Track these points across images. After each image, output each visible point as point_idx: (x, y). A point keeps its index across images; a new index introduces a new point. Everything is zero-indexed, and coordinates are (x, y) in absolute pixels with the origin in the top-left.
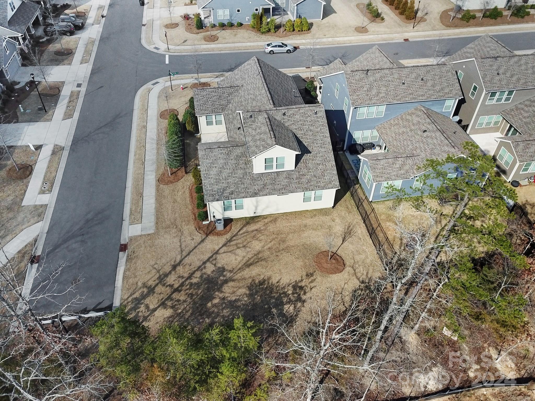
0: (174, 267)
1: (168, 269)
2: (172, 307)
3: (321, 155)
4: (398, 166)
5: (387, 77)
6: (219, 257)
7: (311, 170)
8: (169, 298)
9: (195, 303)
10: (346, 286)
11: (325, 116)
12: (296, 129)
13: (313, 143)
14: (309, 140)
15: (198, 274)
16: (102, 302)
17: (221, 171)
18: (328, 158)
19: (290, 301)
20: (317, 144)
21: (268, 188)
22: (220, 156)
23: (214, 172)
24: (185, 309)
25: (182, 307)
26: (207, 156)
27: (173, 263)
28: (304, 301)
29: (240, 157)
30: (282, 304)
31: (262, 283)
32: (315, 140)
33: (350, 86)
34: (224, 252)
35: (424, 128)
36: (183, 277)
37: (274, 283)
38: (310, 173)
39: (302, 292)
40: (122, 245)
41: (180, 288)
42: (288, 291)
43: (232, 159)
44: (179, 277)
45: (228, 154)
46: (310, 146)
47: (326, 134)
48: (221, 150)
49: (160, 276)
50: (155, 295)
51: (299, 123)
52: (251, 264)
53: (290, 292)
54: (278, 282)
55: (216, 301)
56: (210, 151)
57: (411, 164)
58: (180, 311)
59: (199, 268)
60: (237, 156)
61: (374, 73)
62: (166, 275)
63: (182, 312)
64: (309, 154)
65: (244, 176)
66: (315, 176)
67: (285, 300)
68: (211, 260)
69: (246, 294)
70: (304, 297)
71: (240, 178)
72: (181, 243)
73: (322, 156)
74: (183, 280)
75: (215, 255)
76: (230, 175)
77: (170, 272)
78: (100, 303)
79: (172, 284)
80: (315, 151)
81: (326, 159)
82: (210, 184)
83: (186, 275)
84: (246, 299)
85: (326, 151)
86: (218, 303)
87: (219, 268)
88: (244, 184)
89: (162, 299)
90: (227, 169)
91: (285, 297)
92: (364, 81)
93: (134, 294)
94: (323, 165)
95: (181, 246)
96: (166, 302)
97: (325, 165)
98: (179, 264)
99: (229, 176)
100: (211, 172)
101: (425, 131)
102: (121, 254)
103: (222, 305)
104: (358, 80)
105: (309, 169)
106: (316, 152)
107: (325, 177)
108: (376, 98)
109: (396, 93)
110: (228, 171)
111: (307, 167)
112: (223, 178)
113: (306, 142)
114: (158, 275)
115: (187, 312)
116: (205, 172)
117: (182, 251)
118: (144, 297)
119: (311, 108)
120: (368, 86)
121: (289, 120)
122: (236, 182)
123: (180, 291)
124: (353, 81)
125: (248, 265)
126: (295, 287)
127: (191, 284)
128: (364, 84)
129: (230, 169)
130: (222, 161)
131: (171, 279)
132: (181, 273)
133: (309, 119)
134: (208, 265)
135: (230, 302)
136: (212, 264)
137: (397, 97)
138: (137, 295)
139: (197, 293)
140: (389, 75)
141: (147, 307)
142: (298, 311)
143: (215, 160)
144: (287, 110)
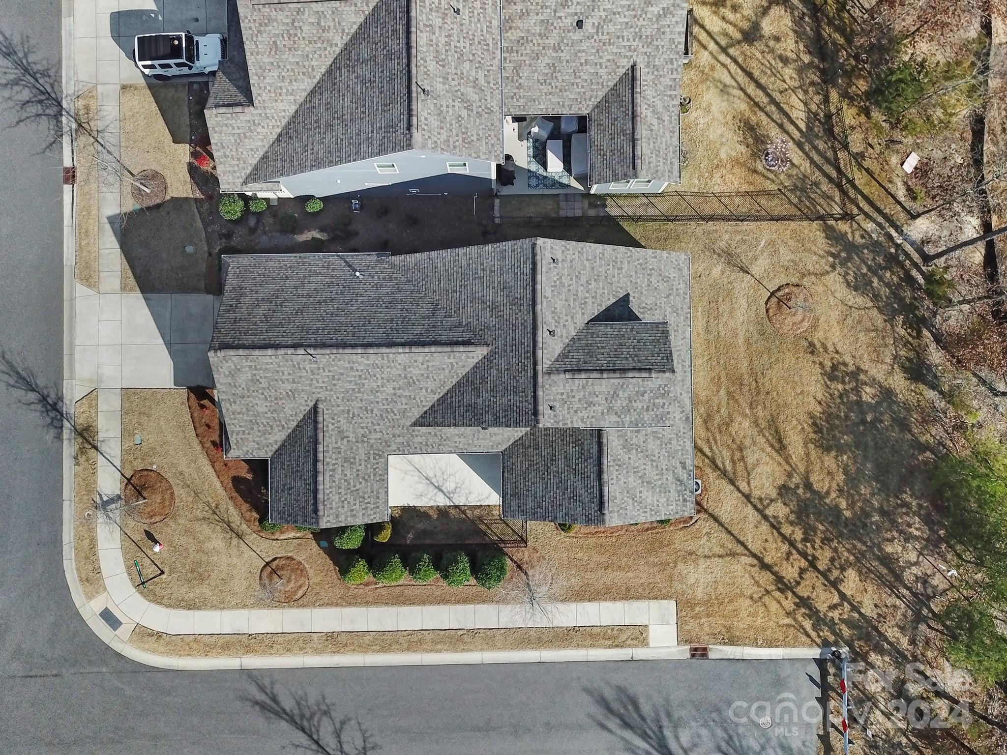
0: (765, 567)
1: (766, 578)
2: (843, 569)
3: (633, 274)
4: (655, 122)
5: (437, 45)
6: (756, 493)
7: (658, 302)
8: (824, 574)
9: (841, 535)
10: (838, 295)
11: (563, 242)
12: (583, 314)
13: (611, 284)
14: (606, 291)
15: (787, 530)
16: (809, 676)
17: (648, 483)
18: (641, 261)
19: (857, 390)
20: (614, 277)
21: (681, 394)
22: (621, 482)
23: (649, 497)
24: (848, 551)
25: (846, 554)
26: (621, 508)
27: (757, 569)
28: (858, 368)
29: (626, 440)
30: (859, 403)
31: (817, 428)
32: (606, 277)
33: (455, 147)
34: (749, 483)
35: (570, 21)
36: (789, 554)
37: (821, 410)
38: (663, 305)
39: (842, 367)
40: (692, 655)
41: (810, 558)
42: (838, 391)
43: (630, 458)
44: (788, 559)
45: (619, 466)
46: (617, 292)
47: (598, 252)
48: (612, 479)
49: (779, 589)
50: (814, 596)
51: (572, 305)
52: (780, 441)
53: (840, 387)
54: (820, 403)
55: (843, 504)
56: (613, 501)
57: (655, 94)
58: (852, 558)
59: (775, 526)
60: (624, 447)
61: (425, 73)
62: (779, 579)
63: (854, 555)
64: (631, 298)
65: (659, 438)
66: (668, 297)
67: (853, 397)
68: (759, 506)
69: (837, 456)
70: (851, 368)
71: (661, 445)
72: (714, 556)
73: (636, 272)
74: (794, 552)
75: (752, 500)
76: (654, 464)
77: (775, 574)
78: (812, 679)
79: (798, 569)
80: (626, 284)
81: (641, 265)
82: (668, 505)
83: (785, 547)
84: (845, 457)
85: (629, 262)
86: (847, 499)
87: (780, 494)
88: (670, 439)
89: (826, 586)
90: (645, 469)
91: (848, 397)
92: (444, 108)
93: (804, 629)
94: (650, 275)
95: (720, 556)
96: (832, 579)
97: (651, 270)
98: (760, 560)
99: (657, 466)
100: (649, 501)
101: (580, 24)
102: (711, 655)
103: (852, 495)
104: (442, 122)
105: (656, 305)
106: (629, 284)
107: (672, 276)
108: (488, 98)
109: (479, 43)
110: (649, 467)
111: (651, 309)
112: (660, 479)
113: (609, 299)
114: (777, 594)
115: (855, 547)
116: (648, 515)
117: (733, 554)
118: (814, 614)
119: (544, 270)
120: (456, 104)
121: (565, 325)
122: (666, 454)
123: (815, 558)
124: (444, 137)
125: (780, 446)
126: (832, 377)
127: (805, 540)
128: (451, 111)
129: (645, 464)
130: (631, 479)
131: (790, 572)
132: (779, 555)
133: (566, 281)
134: (769, 512)
135: (846, 482)
136: (769, 505)
137: (488, 45)
138: (808, 624)
139: (823, 532)
140: (434, 37)
141: (833, 607)
142: (874, 382)
143: (628, 492)
144: (544, 326)
